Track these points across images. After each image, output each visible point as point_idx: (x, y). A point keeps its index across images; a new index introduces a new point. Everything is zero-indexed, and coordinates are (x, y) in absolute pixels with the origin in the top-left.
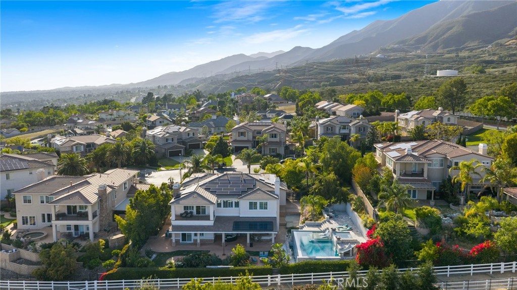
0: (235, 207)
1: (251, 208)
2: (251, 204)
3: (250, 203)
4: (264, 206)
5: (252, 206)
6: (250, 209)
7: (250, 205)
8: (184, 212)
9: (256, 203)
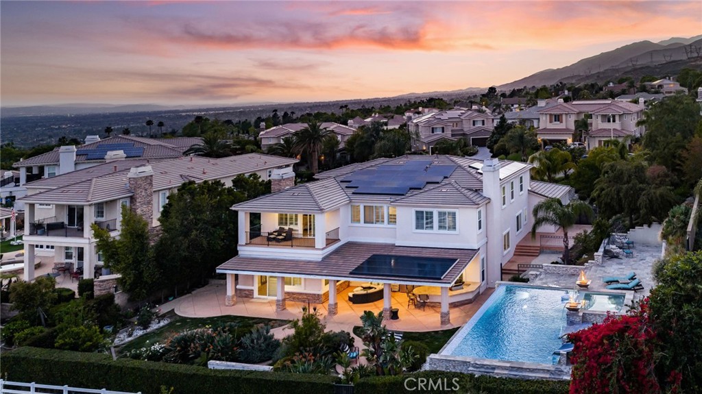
0: (389, 222)
1: (419, 226)
2: (419, 215)
3: (417, 212)
4: (449, 223)
5: (423, 220)
6: (417, 227)
7: (417, 218)
8: (277, 228)
9: (432, 213)
